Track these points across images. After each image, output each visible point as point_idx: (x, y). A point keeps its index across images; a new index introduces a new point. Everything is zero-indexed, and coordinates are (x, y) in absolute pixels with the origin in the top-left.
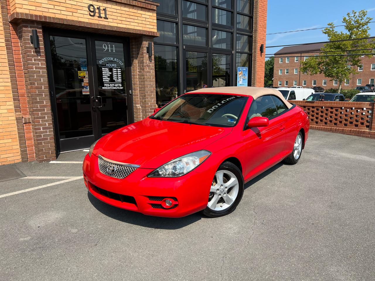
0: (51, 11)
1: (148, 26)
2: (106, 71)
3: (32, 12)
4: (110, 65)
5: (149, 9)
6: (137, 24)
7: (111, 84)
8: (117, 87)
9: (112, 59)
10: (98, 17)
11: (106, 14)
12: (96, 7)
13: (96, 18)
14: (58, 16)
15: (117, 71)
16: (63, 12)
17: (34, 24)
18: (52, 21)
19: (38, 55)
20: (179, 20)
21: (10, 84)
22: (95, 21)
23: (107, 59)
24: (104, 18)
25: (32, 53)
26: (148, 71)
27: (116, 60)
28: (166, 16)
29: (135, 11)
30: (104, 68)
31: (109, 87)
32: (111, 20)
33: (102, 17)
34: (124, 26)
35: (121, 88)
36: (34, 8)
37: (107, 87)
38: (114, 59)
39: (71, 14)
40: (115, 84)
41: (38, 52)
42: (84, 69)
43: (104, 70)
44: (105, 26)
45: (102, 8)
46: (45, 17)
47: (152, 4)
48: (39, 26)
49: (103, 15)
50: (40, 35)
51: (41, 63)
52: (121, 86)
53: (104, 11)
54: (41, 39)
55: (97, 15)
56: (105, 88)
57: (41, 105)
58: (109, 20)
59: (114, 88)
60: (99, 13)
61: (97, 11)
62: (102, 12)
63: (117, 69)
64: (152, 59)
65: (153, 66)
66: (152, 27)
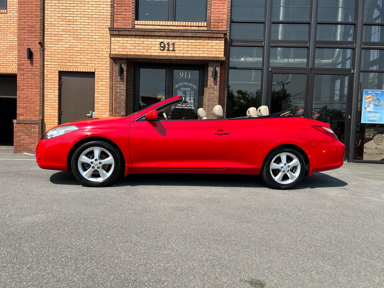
0: (132, 50)
1: (213, 52)
2: (180, 93)
3: (120, 53)
4: (185, 89)
5: (217, 38)
6: (202, 52)
7: (184, 104)
8: (189, 107)
9: (187, 84)
10: (167, 50)
11: (174, 47)
12: (166, 43)
13: (165, 51)
14: (136, 53)
15: (191, 93)
16: (140, 50)
17: (122, 60)
18: (131, 57)
19: (121, 81)
20: (265, 44)
21: (108, 101)
22: (165, 54)
23: (182, 84)
24: (172, 50)
25: (118, 80)
26: (211, 92)
27: (191, 85)
28: (248, 42)
29: (202, 41)
30: (179, 91)
31: (182, 106)
32: (178, 52)
33: (170, 50)
34: (190, 55)
35: (192, 108)
36: (122, 50)
37: (180, 106)
38: (188, 84)
39: (146, 51)
40: (187, 104)
41: (122, 79)
42: (162, 92)
43: (179, 93)
44: (171, 56)
45: (171, 43)
46: (127, 55)
47: (219, 33)
48: (125, 62)
49: (171, 49)
50: (124, 67)
51: (123, 86)
52: (192, 106)
53: (172, 45)
54: (125, 70)
55: (166, 49)
56: (178, 107)
57: (120, 115)
58: (176, 52)
59: (186, 108)
60: (169, 47)
61: (167, 46)
62: (170, 46)
63: (190, 92)
64: (217, 81)
65: (218, 88)
66: (218, 53)
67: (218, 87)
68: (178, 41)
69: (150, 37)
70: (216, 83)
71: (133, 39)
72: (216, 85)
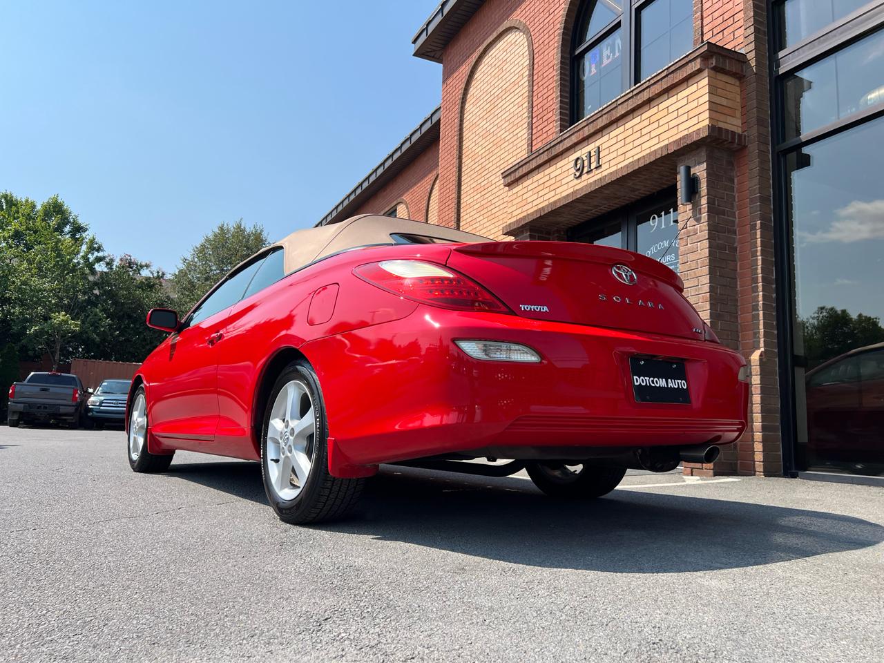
0: (534, 203)
1: (683, 126)
3: (518, 219)
6: (656, 140)
9: (666, 244)
10: (587, 173)
11: (598, 159)
12: (584, 157)
13: (585, 177)
14: (540, 207)
16: (546, 197)
18: (530, 220)
23: (656, 248)
24: (595, 168)
27: (675, 244)
29: (655, 110)
32: (607, 165)
33: (592, 170)
34: (630, 162)
38: (670, 243)
39: (553, 193)
44: (590, 184)
45: (593, 153)
46: (525, 217)
49: (594, 165)
53: (596, 156)
55: (586, 170)
58: (604, 167)
60: (590, 164)
61: (586, 163)
62: (592, 159)
64: (700, 209)
65: (704, 228)
66: (695, 120)
67: (704, 226)
68: (606, 138)
69: (560, 158)
70: (698, 216)
71: (536, 178)
72: (698, 220)
